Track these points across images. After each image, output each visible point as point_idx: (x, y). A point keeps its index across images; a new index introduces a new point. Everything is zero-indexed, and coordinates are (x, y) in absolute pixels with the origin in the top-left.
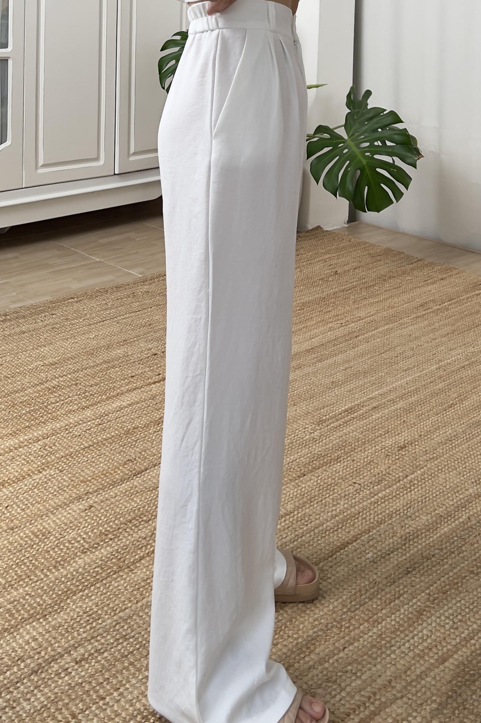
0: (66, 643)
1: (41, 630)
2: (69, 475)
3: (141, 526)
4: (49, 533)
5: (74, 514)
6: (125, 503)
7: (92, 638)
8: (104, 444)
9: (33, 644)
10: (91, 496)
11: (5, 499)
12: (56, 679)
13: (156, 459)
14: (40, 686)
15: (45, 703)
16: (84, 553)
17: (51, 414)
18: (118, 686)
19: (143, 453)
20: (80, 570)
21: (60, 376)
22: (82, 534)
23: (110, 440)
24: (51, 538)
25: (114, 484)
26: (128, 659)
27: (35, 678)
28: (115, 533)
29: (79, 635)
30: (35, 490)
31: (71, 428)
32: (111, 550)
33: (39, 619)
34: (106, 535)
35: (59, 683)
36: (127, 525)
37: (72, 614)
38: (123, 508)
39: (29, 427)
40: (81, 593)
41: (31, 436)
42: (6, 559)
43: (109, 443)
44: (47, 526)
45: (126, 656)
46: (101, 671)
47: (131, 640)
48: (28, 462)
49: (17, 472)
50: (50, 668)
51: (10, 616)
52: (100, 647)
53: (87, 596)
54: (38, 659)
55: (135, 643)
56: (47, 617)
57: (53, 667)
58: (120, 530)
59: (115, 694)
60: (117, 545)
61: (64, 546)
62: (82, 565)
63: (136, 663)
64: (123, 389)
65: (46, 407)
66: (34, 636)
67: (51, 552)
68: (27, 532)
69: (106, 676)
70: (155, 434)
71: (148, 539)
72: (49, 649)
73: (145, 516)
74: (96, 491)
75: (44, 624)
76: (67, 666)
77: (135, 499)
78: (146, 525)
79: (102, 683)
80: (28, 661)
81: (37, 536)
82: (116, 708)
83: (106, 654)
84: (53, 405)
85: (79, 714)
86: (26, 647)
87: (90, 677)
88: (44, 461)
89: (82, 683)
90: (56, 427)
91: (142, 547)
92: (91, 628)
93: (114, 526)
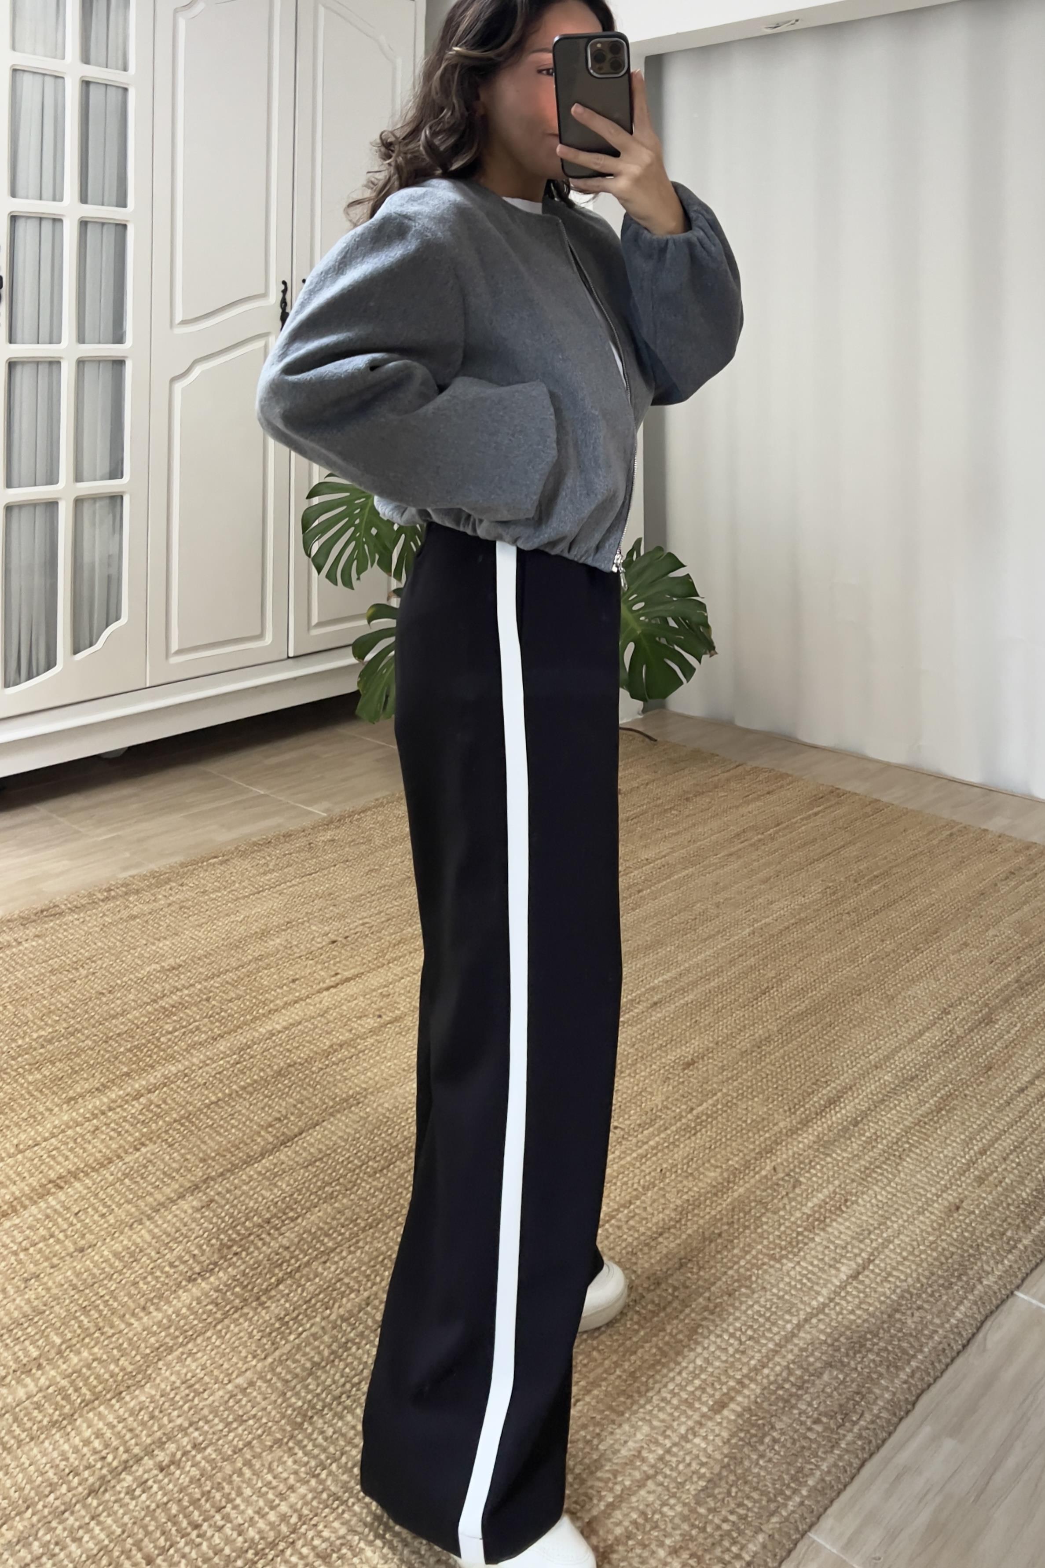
0: (149, 1436)
1: (111, 1418)
2: (183, 1151)
3: (284, 1228)
4: (141, 1251)
5: (183, 1215)
6: (263, 1192)
7: (191, 1425)
8: (240, 1096)
9: (97, 1444)
10: (212, 1183)
11: (76, 1200)
12: (127, 1499)
13: (318, 1114)
14: (99, 1515)
15: (106, 1542)
16: (190, 1280)
17: (164, 1050)
18: (223, 1504)
19: (299, 1106)
20: (184, 1310)
21: (184, 986)
22: (192, 1248)
23: (250, 1089)
24: (144, 1259)
25: (250, 1161)
26: (242, 1456)
27: (93, 1502)
28: (243, 1242)
29: (170, 1422)
30: (127, 1181)
31: (193, 1071)
32: (234, 1273)
33: (110, 1400)
34: (230, 1247)
35: (131, 1507)
36: (262, 1227)
37: (163, 1386)
38: (260, 1199)
39: (127, 1074)
40: (181, 1350)
41: (129, 1089)
42: (67, 1301)
43: (248, 1093)
44: (139, 1240)
45: (241, 1450)
46: (199, 1480)
47: (251, 1422)
48: (119, 1134)
49: (100, 1152)
50: (119, 1482)
51: (63, 1399)
52: (201, 1438)
53: (190, 1354)
54: (101, 1469)
55: (256, 1426)
56: (124, 1394)
57: (124, 1479)
58: (252, 1237)
59: (218, 1517)
60: (244, 1262)
61: (162, 1272)
62: (188, 1301)
63: (254, 1461)
64: (278, 1002)
65: (158, 1039)
66: (99, 1430)
67: (141, 1284)
68: (106, 1253)
69: (208, 1488)
70: (321, 1073)
71: (292, 1249)
72: (121, 1449)
73: (292, 1210)
74: (222, 1174)
75: (117, 1406)
76: (146, 1476)
77: (279, 1183)
78: (292, 1225)
79: (199, 1500)
80: (86, 1474)
81: (121, 1259)
82: (217, 1540)
83: (209, 1450)
84: (169, 1036)
85: (159, 1555)
86: (85, 1450)
87: (180, 1491)
88: (145, 1130)
89: (166, 1504)
90: (170, 1071)
91: (281, 1264)
92: (190, 1409)
93: (243, 1232)
